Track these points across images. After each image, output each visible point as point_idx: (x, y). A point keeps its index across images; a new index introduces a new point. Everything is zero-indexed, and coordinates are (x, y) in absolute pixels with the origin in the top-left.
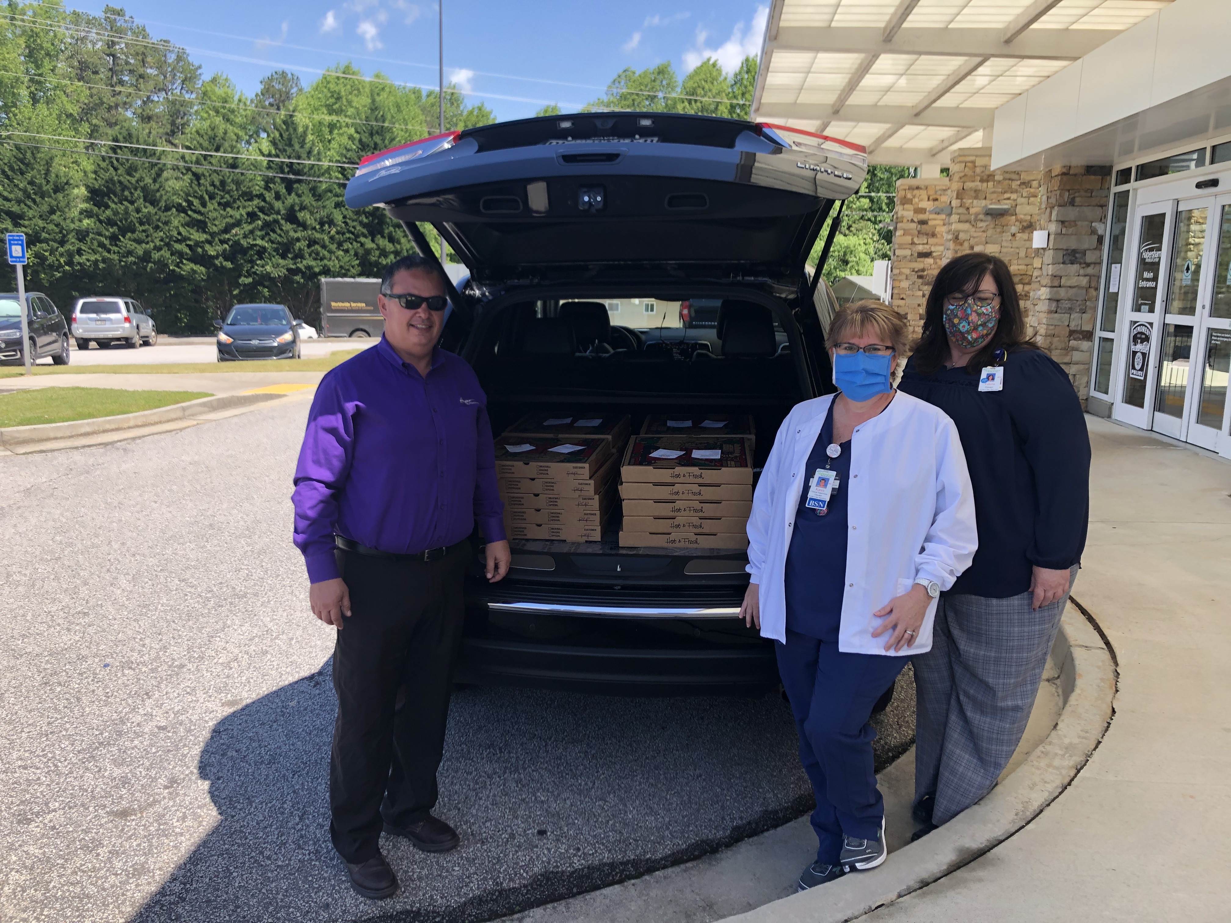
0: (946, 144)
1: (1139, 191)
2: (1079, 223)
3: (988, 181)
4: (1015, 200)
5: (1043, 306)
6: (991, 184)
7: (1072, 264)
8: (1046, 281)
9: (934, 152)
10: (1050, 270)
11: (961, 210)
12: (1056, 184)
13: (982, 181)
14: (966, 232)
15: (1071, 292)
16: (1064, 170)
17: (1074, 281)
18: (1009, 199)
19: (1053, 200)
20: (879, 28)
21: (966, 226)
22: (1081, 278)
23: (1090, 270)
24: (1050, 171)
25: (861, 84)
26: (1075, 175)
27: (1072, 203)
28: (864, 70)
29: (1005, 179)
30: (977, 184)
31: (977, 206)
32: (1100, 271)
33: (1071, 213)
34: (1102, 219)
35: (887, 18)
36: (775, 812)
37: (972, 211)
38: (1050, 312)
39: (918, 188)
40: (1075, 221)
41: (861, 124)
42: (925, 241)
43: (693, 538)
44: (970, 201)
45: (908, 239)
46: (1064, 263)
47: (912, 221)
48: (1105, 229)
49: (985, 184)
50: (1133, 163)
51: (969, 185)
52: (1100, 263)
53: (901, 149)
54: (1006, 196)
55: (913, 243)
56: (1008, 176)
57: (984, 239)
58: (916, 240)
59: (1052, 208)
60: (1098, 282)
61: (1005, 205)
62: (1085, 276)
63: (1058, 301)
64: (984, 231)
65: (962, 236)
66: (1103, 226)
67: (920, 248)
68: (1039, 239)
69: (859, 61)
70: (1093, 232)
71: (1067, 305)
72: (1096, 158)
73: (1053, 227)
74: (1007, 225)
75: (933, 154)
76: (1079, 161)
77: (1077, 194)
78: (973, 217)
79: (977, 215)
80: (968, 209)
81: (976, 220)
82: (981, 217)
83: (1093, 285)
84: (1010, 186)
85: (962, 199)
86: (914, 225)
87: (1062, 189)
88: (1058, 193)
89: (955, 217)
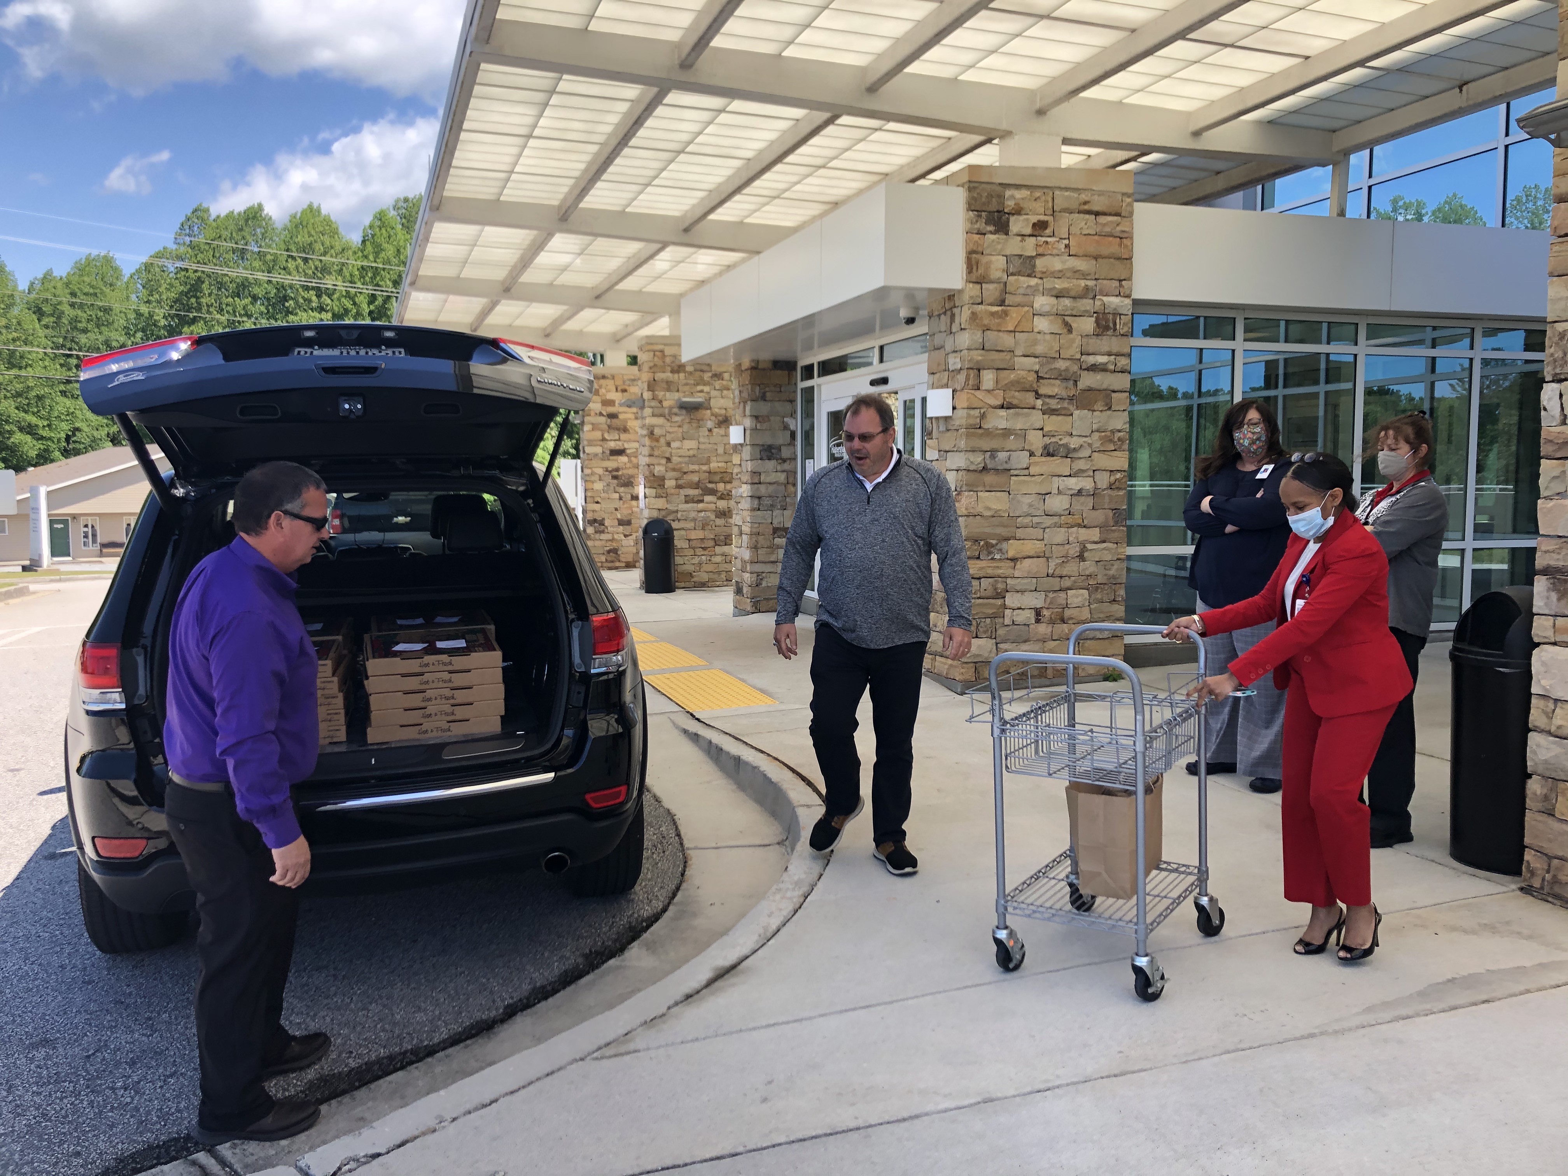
0: (630, 329)
1: (823, 388)
2: (772, 418)
3: (678, 372)
4: (708, 393)
5: (746, 504)
6: (682, 375)
7: (769, 459)
8: (746, 478)
9: (618, 337)
10: (749, 466)
11: (653, 403)
12: (746, 378)
13: (672, 372)
14: (661, 426)
15: (771, 488)
16: (753, 364)
17: (773, 477)
18: (702, 391)
19: (745, 395)
20: (554, 206)
21: (660, 421)
22: (779, 474)
23: (786, 466)
24: (740, 364)
25: (535, 261)
26: (764, 369)
27: (763, 398)
28: (537, 247)
29: (696, 370)
30: (668, 375)
31: (670, 399)
32: (796, 468)
33: (764, 408)
34: (793, 415)
35: (561, 196)
36: (543, 987)
37: (666, 404)
38: (753, 510)
39: (604, 377)
40: (768, 416)
41: (534, 304)
42: (617, 437)
43: (446, 726)
44: (663, 393)
45: (598, 435)
46: (761, 459)
47: (601, 414)
48: (797, 424)
49: (676, 376)
50: (815, 358)
51: (660, 376)
52: (795, 459)
53: (580, 333)
54: (699, 388)
55: (604, 439)
56: (698, 367)
57: (680, 435)
58: (606, 436)
59: (745, 403)
60: (795, 478)
61: (698, 399)
62: (783, 471)
63: (759, 498)
64: (679, 426)
65: (657, 431)
66: (794, 421)
67: (612, 445)
68: (736, 434)
69: (531, 237)
70: (786, 427)
71: (767, 502)
72: (782, 354)
73: (748, 422)
74: (702, 420)
75: (617, 339)
76: (766, 356)
77: (767, 389)
78: (667, 411)
79: (671, 408)
80: (661, 402)
81: (670, 414)
82: (676, 410)
83: (791, 481)
84: (702, 378)
85: (653, 391)
86: (603, 420)
87: (753, 383)
88: (749, 387)
89: (648, 411)
